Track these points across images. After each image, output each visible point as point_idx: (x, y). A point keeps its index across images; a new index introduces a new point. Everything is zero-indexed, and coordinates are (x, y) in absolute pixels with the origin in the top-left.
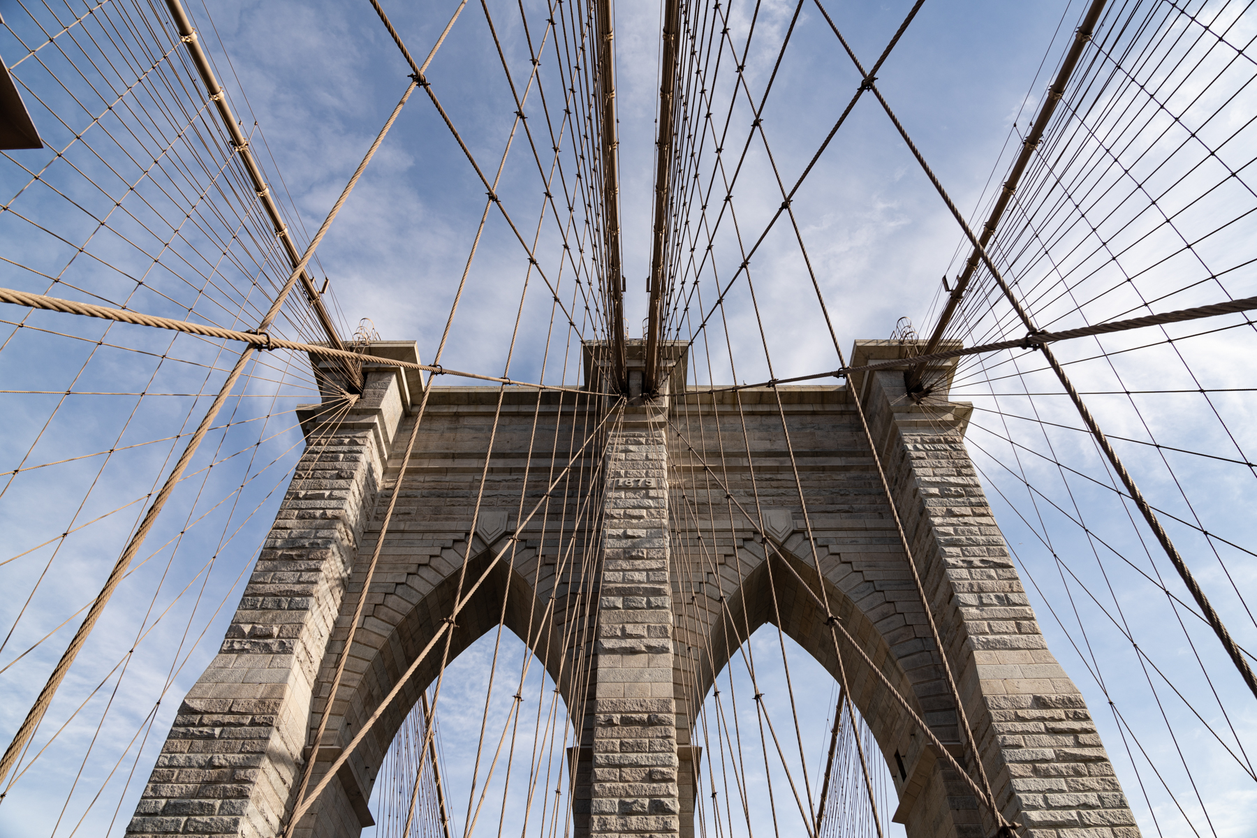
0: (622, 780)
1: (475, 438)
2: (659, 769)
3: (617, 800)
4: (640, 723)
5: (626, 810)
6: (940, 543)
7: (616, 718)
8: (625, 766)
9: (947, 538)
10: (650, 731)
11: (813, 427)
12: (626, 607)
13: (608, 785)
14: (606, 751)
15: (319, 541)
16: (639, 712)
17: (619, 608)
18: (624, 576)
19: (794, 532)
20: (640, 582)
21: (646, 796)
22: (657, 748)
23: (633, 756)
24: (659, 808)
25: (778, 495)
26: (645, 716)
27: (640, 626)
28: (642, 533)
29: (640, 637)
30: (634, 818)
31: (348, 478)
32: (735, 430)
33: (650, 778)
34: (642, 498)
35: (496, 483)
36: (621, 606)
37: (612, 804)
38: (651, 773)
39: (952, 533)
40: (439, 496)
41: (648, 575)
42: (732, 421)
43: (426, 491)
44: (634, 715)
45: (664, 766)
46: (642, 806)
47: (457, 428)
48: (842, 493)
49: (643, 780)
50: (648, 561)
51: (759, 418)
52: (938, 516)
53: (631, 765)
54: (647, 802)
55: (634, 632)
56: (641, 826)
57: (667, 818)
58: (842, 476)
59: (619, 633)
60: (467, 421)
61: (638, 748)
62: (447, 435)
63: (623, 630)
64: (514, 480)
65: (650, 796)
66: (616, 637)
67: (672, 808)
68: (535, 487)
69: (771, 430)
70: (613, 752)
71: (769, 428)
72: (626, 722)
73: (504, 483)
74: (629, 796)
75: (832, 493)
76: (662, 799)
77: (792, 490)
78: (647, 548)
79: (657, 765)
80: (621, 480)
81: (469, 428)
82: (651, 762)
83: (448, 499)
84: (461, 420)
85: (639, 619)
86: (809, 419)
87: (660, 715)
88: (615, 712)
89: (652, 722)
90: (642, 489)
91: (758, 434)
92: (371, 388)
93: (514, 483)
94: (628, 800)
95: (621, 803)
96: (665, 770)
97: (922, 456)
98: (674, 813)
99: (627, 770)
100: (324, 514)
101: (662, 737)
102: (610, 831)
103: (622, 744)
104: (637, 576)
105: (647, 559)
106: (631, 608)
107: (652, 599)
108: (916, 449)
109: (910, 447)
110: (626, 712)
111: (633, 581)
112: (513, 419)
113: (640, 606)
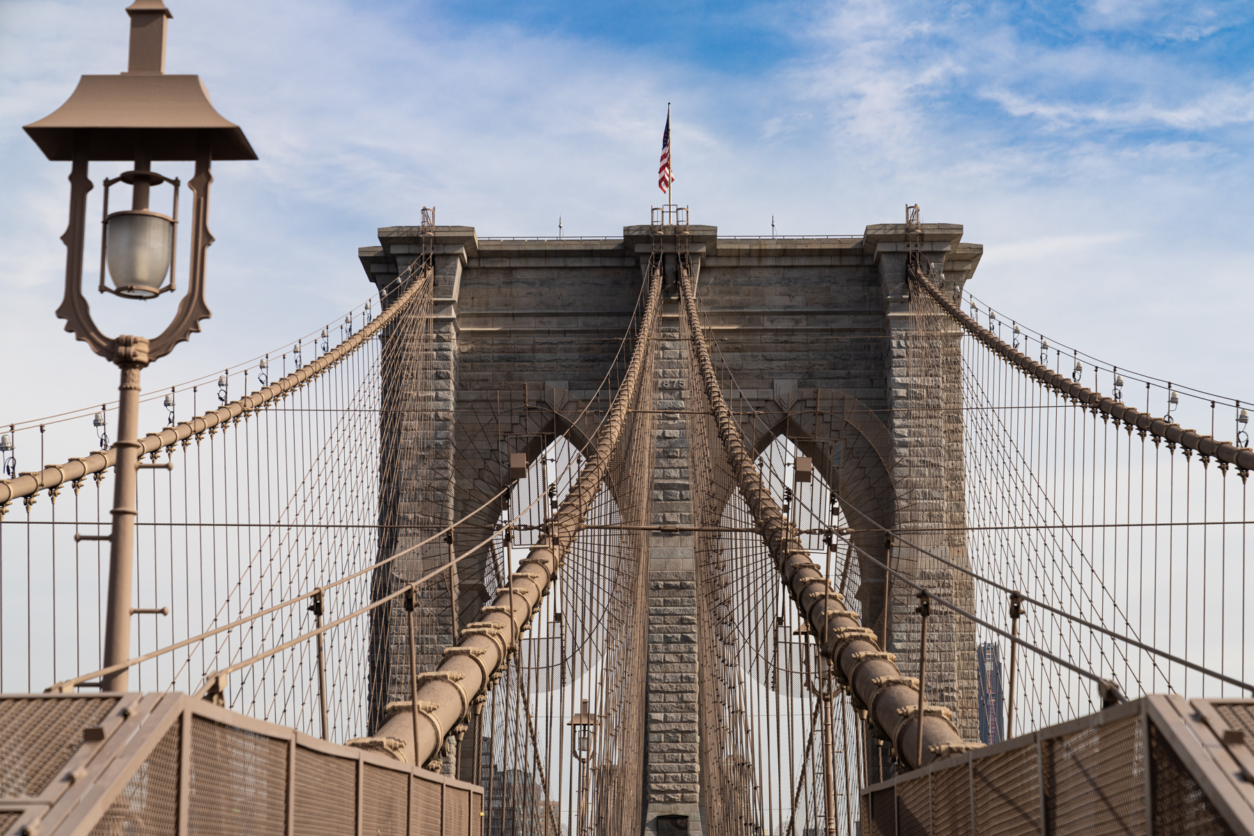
0: (665, 623)
1: (529, 293)
2: (687, 617)
3: (662, 635)
4: (676, 587)
5: (668, 641)
6: (895, 444)
7: (661, 584)
8: (667, 615)
9: (900, 439)
10: (681, 593)
11: (829, 281)
12: (666, 499)
13: (657, 626)
14: (655, 606)
15: (441, 442)
16: (674, 580)
17: (660, 500)
18: (664, 472)
19: (798, 401)
20: (675, 478)
21: (679, 633)
22: (686, 604)
23: (671, 609)
24: (686, 640)
25: (790, 360)
26: (678, 583)
27: (675, 514)
28: (676, 433)
29: (676, 523)
30: (672, 645)
31: (446, 378)
32: (760, 284)
33: (681, 622)
34: (676, 399)
35: (554, 346)
36: (662, 498)
37: (660, 637)
38: (682, 620)
39: (906, 435)
40: (508, 361)
41: (680, 472)
42: (757, 275)
43: (497, 355)
44: (672, 583)
45: (690, 615)
46: (677, 639)
47: (511, 283)
48: (843, 357)
49: (677, 623)
50: (681, 460)
51: (782, 271)
52: (899, 418)
53: (670, 614)
54: (679, 636)
55: (671, 520)
56: (676, 650)
57: (691, 645)
58: (847, 338)
59: (661, 520)
60: (520, 275)
61: (675, 604)
62: (505, 290)
63: (664, 517)
64: (569, 343)
65: (681, 633)
66: (659, 523)
67: (694, 640)
68: (587, 350)
69: (792, 284)
70: (659, 606)
71: (790, 282)
72: (667, 587)
73: (560, 346)
74: (669, 633)
75: (836, 358)
76: (688, 635)
77: (802, 353)
78: (680, 448)
79: (685, 615)
80: (660, 381)
81: (523, 282)
82: (682, 612)
83: (517, 364)
84: (514, 272)
85: (675, 509)
86: (827, 271)
87: (688, 583)
88: (660, 580)
89: (683, 587)
90: (676, 389)
91: (780, 289)
92: (441, 274)
93: (569, 346)
94: (669, 635)
95: (665, 637)
96: (690, 617)
97: (902, 354)
98: (695, 642)
99: (668, 617)
100: (436, 415)
101: (689, 597)
102: (659, 652)
103: (664, 601)
104: (674, 473)
105: (680, 458)
106: (669, 500)
107: (683, 492)
108: (899, 346)
109: (894, 343)
110: (667, 580)
111: (670, 478)
112: (561, 272)
113: (675, 498)
